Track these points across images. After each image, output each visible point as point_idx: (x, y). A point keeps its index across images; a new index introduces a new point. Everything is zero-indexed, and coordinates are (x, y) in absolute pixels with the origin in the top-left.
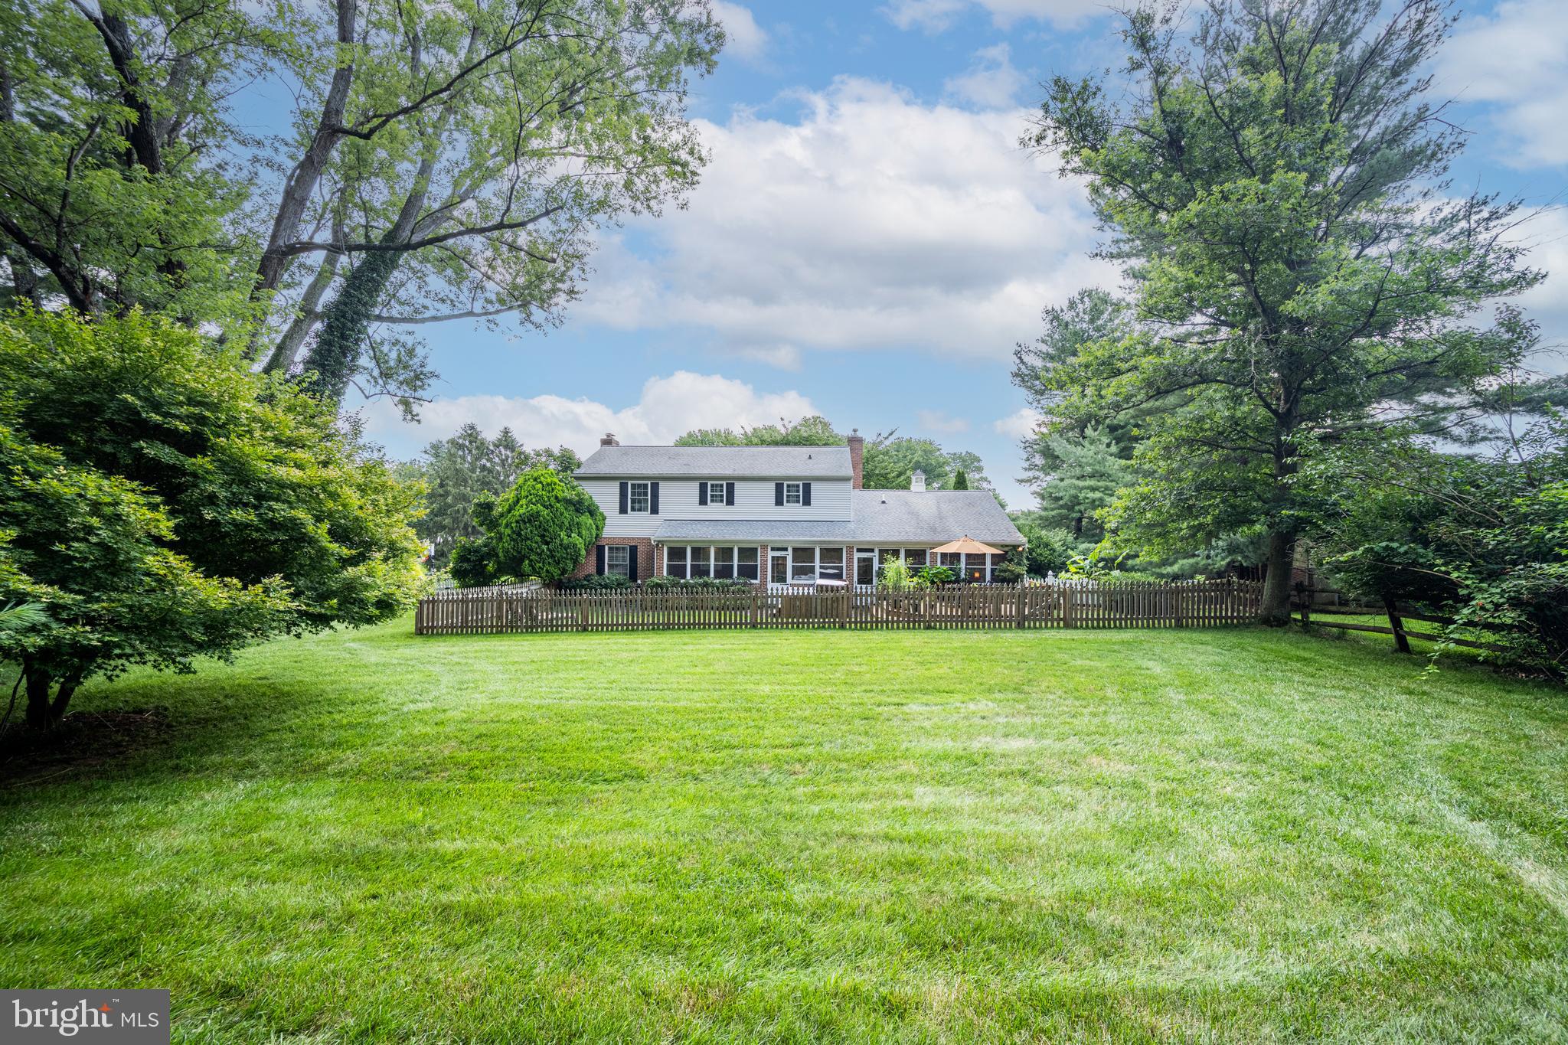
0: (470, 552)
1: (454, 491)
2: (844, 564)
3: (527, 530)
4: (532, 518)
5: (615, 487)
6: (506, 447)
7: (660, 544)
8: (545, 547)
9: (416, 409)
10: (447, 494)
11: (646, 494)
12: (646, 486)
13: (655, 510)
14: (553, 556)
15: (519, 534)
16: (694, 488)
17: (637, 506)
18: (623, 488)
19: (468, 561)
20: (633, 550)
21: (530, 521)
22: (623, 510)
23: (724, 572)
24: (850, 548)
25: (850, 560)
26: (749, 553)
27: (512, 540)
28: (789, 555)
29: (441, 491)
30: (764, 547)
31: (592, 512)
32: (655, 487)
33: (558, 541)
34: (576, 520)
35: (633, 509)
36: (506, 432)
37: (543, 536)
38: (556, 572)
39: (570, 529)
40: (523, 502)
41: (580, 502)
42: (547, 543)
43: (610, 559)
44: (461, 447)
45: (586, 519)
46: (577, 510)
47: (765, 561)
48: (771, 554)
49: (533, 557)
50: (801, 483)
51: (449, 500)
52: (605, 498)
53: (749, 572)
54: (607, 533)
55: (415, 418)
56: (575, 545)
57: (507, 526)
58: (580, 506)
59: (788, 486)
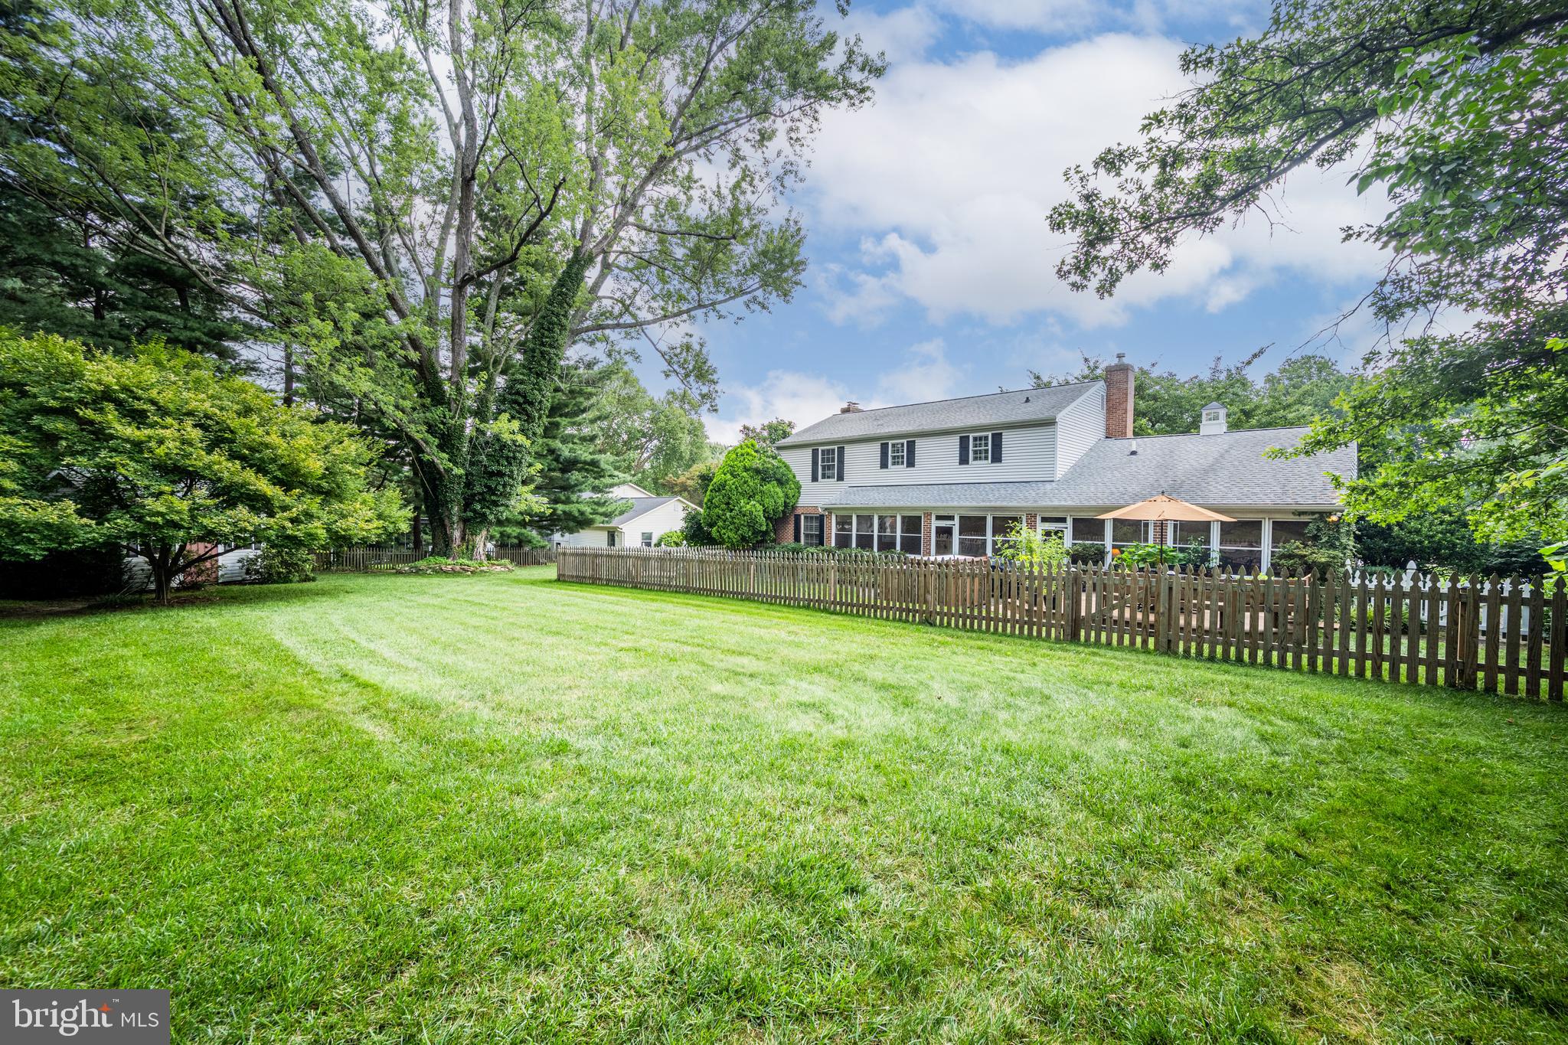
5: (809, 452)
7: (830, 510)
11: (834, 460)
12: (834, 451)
13: (841, 478)
16: (876, 450)
17: (826, 472)
18: (815, 455)
20: (823, 519)
22: (815, 479)
24: (1031, 517)
26: (913, 522)
28: (956, 525)
30: (929, 515)
31: (790, 481)
32: (841, 450)
34: (761, 488)
35: (824, 477)
37: (728, 504)
43: (806, 528)
46: (766, 479)
47: (928, 532)
48: (935, 524)
50: (990, 434)
52: (799, 464)
54: (802, 501)
58: (766, 475)
59: (975, 439)
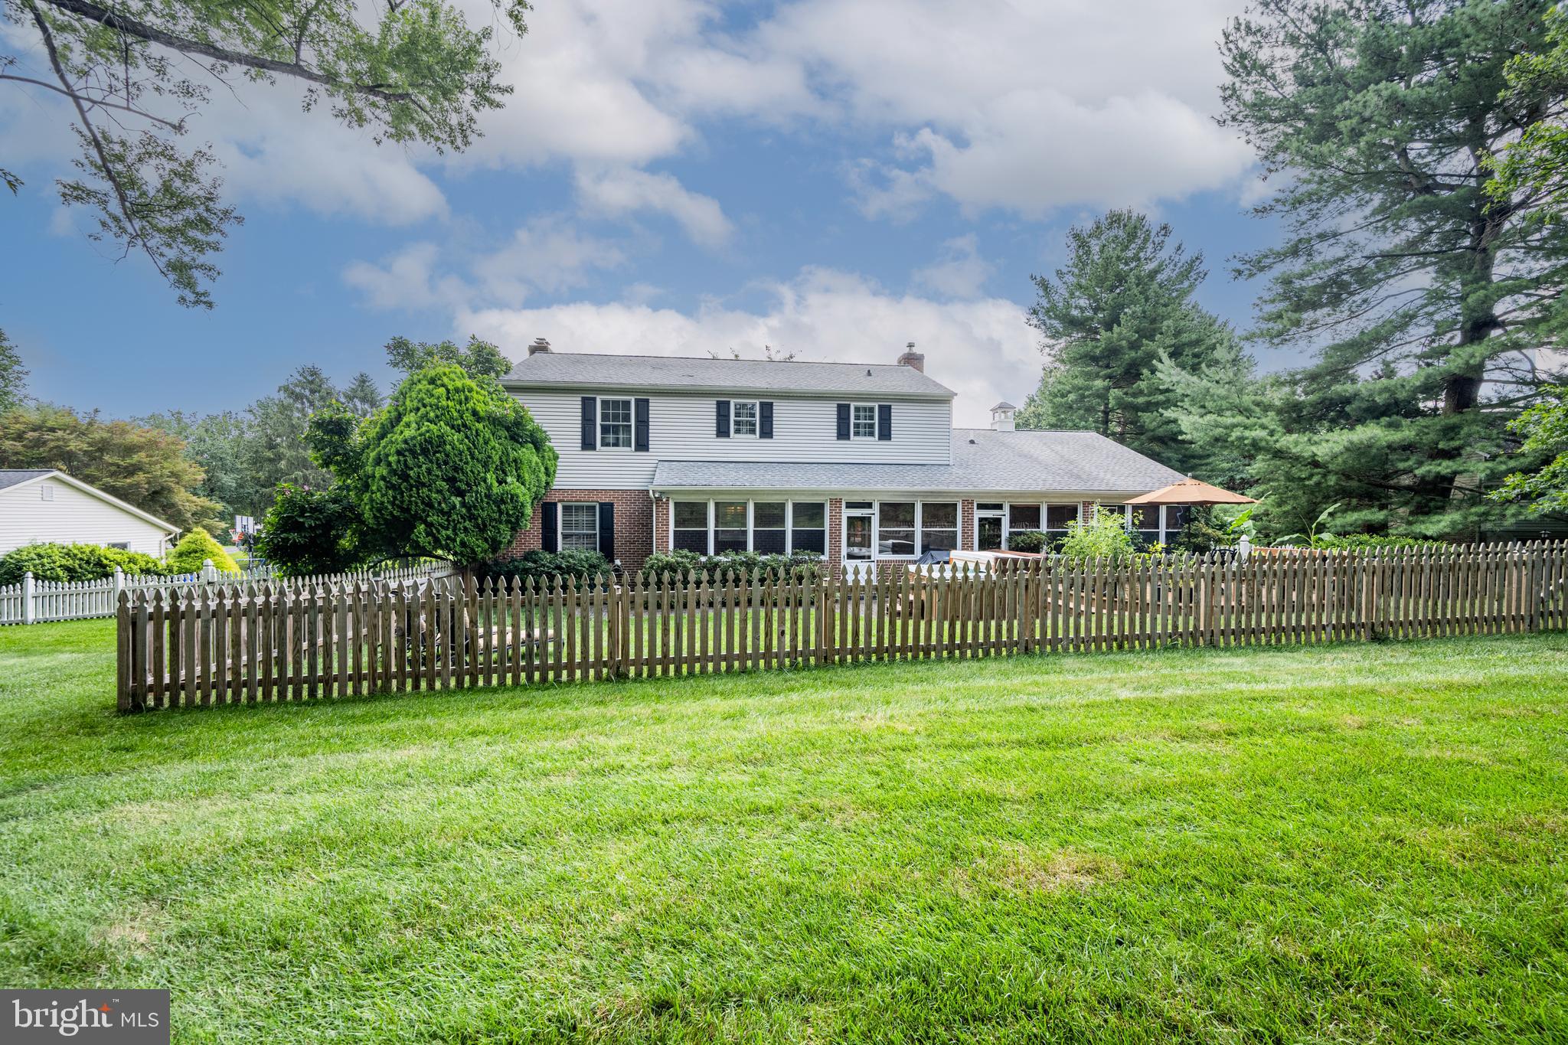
0: (303, 510)
1: (288, 453)
2: (959, 529)
3: (420, 468)
4: (429, 447)
5: (574, 405)
6: (363, 400)
8: (456, 500)
9: (203, 283)
10: (279, 457)
11: (627, 418)
12: (627, 404)
13: (643, 445)
14: (472, 517)
15: (405, 477)
16: (708, 410)
17: (611, 437)
18: (588, 406)
19: (298, 527)
20: (607, 510)
21: (425, 452)
22: (588, 444)
23: (770, 543)
24: (967, 503)
25: (967, 522)
26: (810, 511)
27: (391, 486)
28: (875, 514)
29: (270, 454)
30: (836, 502)
31: (537, 443)
32: (643, 406)
33: (482, 489)
34: (513, 455)
35: (605, 444)
36: (363, 380)
37: (451, 481)
38: (479, 545)
39: (502, 469)
40: (411, 418)
41: (518, 423)
42: (461, 493)
43: (566, 524)
44: (298, 397)
45: (527, 453)
46: (514, 438)
47: (836, 524)
48: (846, 513)
49: (433, 518)
50: (876, 405)
51: (283, 464)
53: (811, 542)
54: (560, 482)
55: (202, 300)
56: (514, 497)
57: (378, 461)
58: (516, 431)
59: (857, 409)
